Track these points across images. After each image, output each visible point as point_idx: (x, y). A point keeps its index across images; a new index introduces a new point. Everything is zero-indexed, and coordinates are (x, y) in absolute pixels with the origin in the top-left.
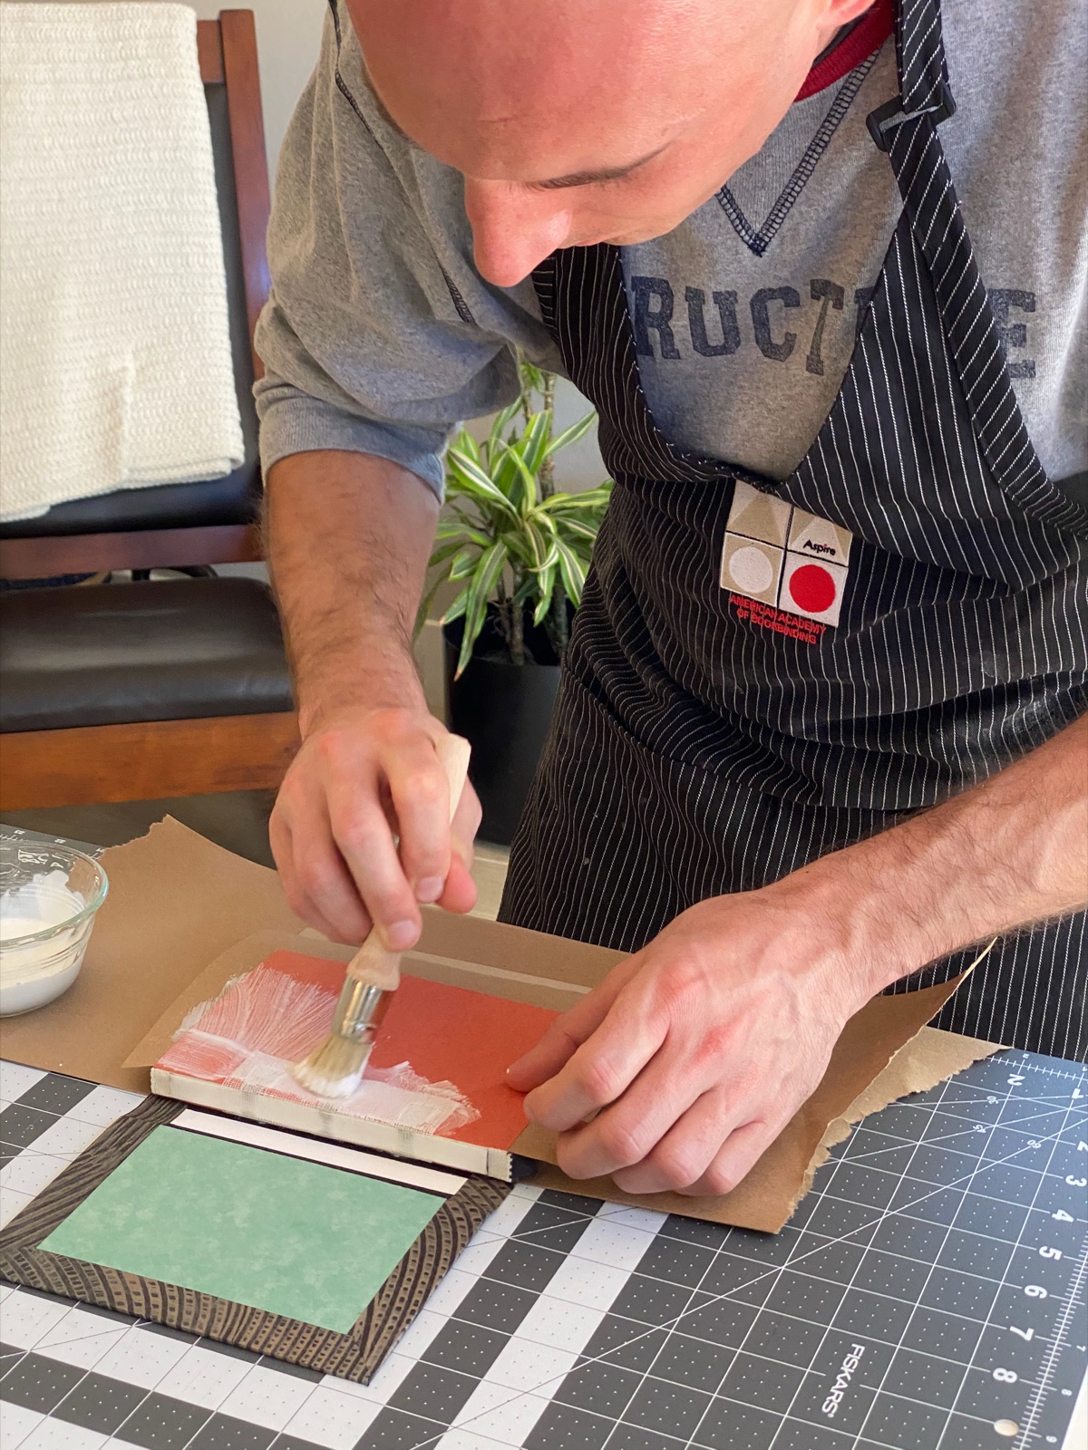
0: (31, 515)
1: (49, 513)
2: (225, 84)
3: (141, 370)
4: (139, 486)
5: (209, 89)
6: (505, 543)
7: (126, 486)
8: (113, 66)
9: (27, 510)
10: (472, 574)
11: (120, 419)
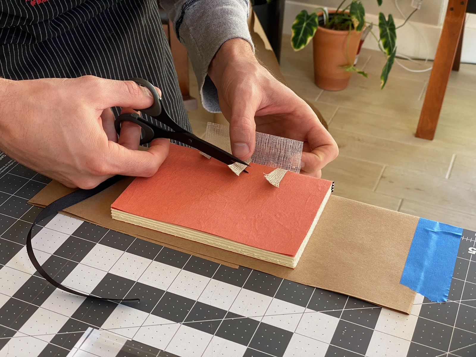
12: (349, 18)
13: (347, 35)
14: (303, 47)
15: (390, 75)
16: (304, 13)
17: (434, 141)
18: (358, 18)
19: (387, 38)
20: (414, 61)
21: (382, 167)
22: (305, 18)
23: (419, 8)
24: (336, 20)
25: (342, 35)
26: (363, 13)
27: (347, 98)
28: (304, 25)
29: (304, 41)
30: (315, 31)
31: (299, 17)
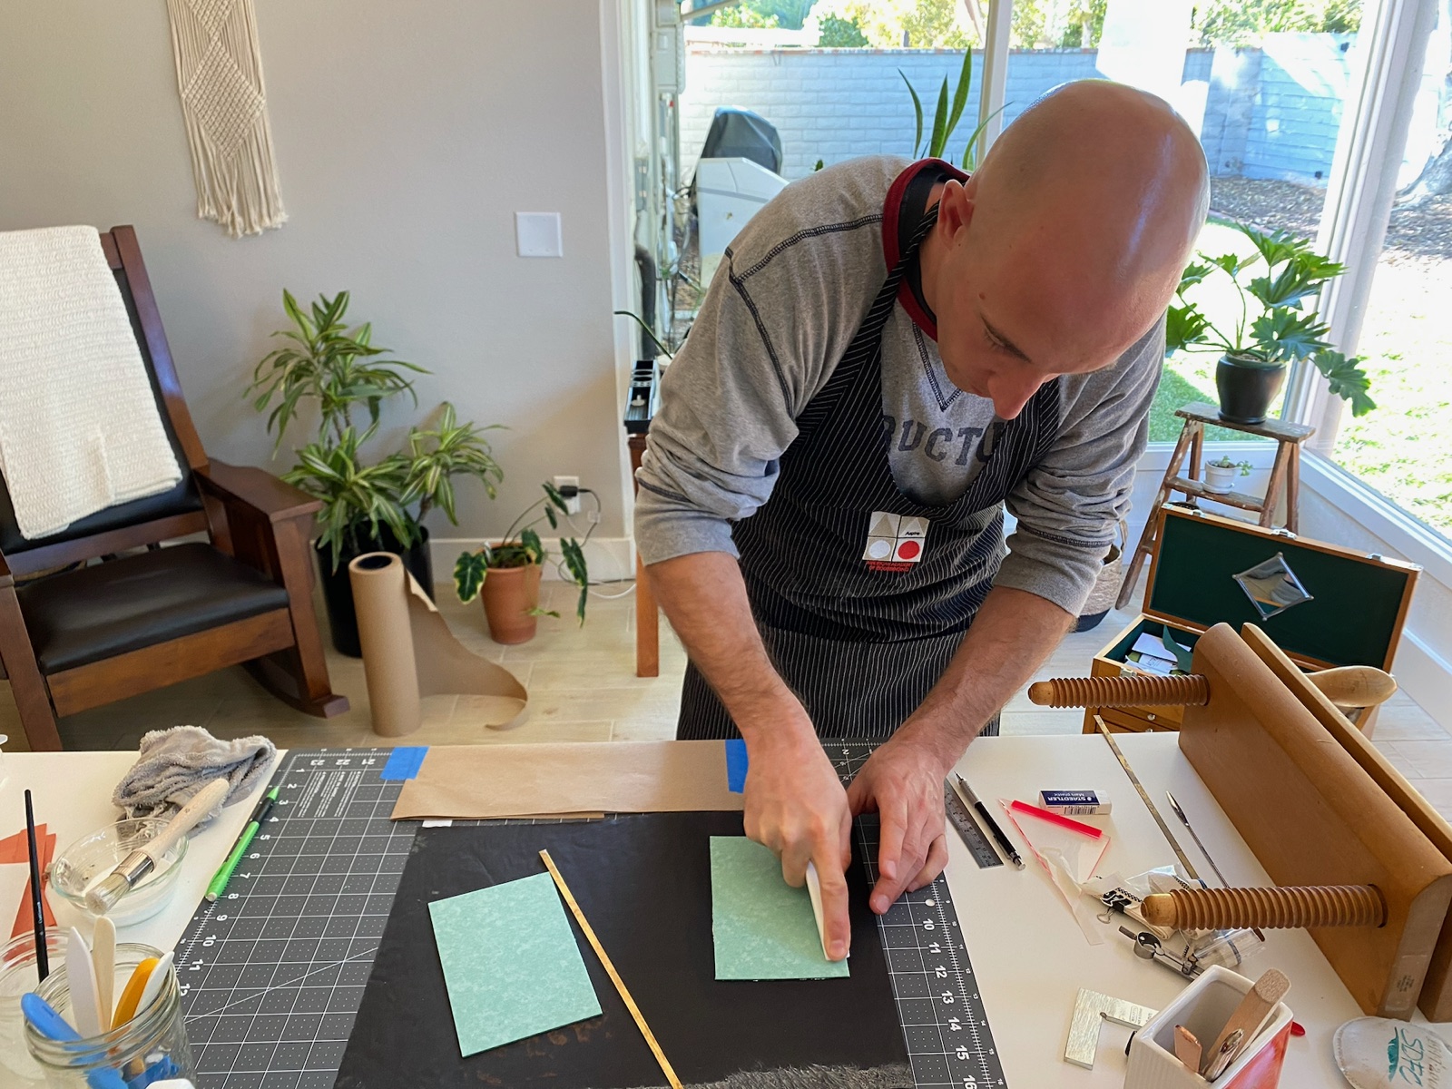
0: (58, 531)
1: (68, 528)
2: (123, 268)
3: (108, 438)
4: (121, 502)
5: (116, 272)
6: (344, 498)
7: (114, 504)
8: (53, 266)
9: (55, 529)
10: (329, 517)
11: (103, 468)
12: (521, 550)
13: (525, 571)
14: (473, 597)
15: (587, 608)
16: (466, 555)
17: (660, 676)
18: (533, 549)
19: (576, 566)
20: (608, 585)
21: (610, 724)
22: (469, 561)
23: (599, 521)
24: (505, 555)
25: (516, 573)
26: (538, 543)
27: (540, 649)
28: (469, 570)
29: (473, 590)
30: (484, 574)
31: (459, 562)
